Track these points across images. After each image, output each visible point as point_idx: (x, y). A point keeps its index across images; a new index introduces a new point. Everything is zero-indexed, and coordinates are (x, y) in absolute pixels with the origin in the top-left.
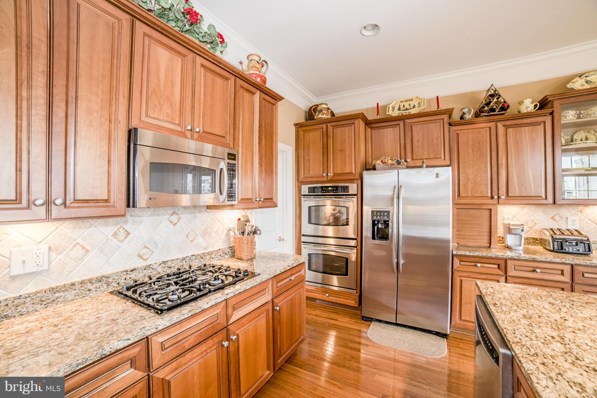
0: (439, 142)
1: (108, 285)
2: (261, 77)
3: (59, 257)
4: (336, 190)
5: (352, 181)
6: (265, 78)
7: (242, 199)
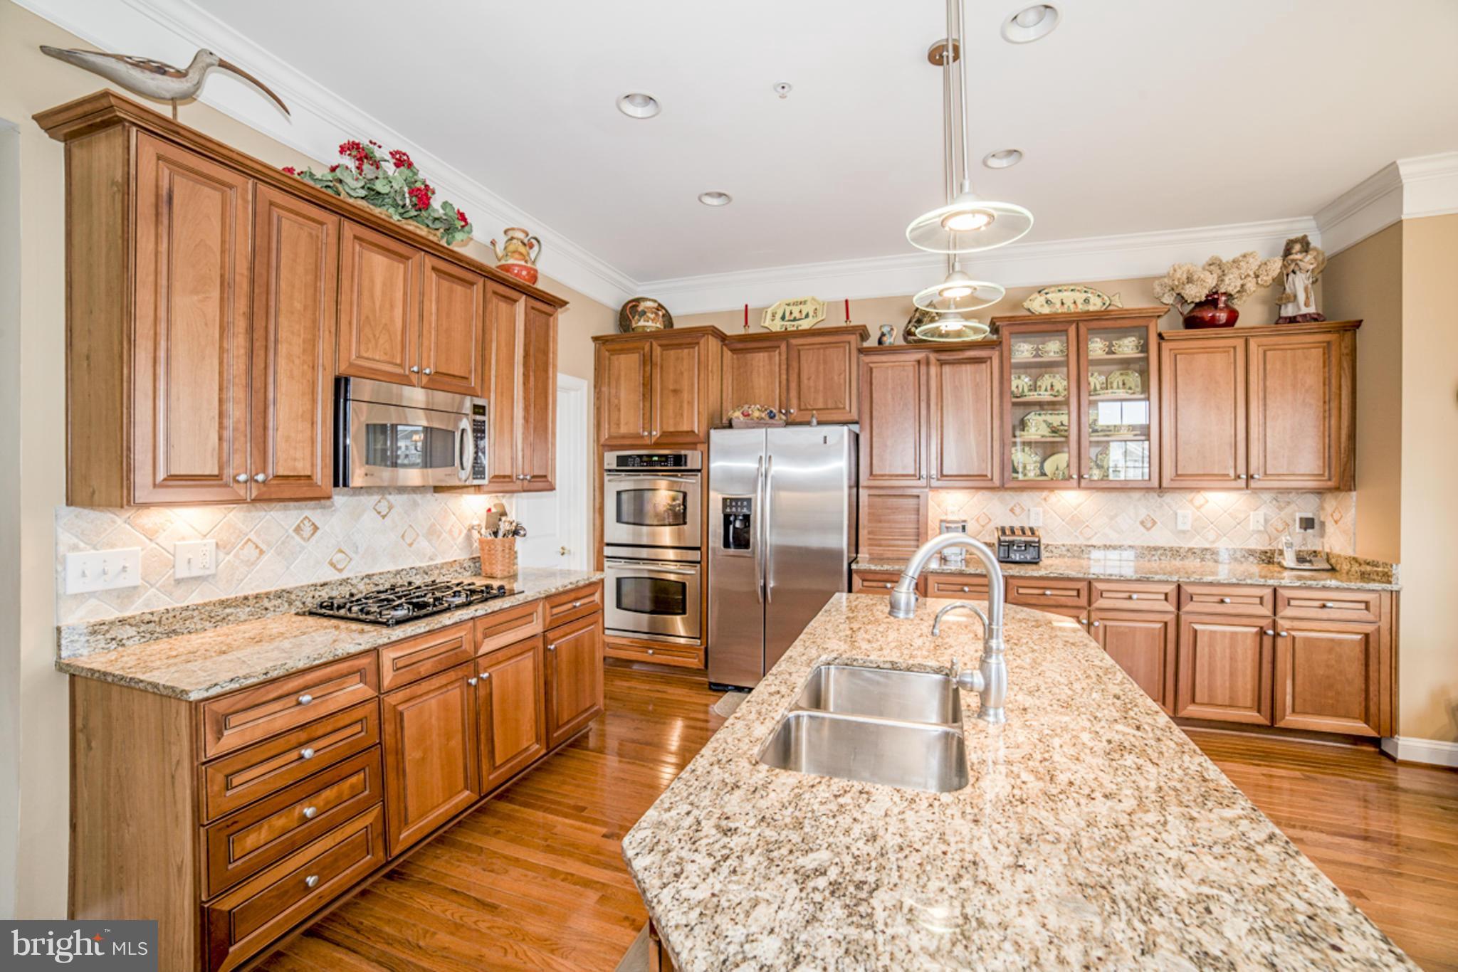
0: (842, 381)
1: (290, 604)
2: (528, 269)
3: (228, 558)
4: (666, 461)
5: (693, 446)
6: (536, 271)
7: (495, 477)
